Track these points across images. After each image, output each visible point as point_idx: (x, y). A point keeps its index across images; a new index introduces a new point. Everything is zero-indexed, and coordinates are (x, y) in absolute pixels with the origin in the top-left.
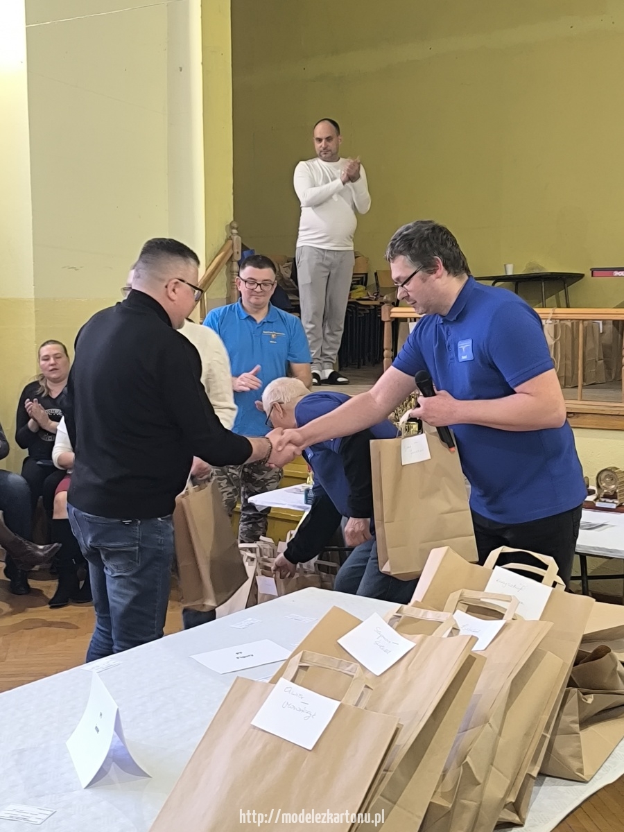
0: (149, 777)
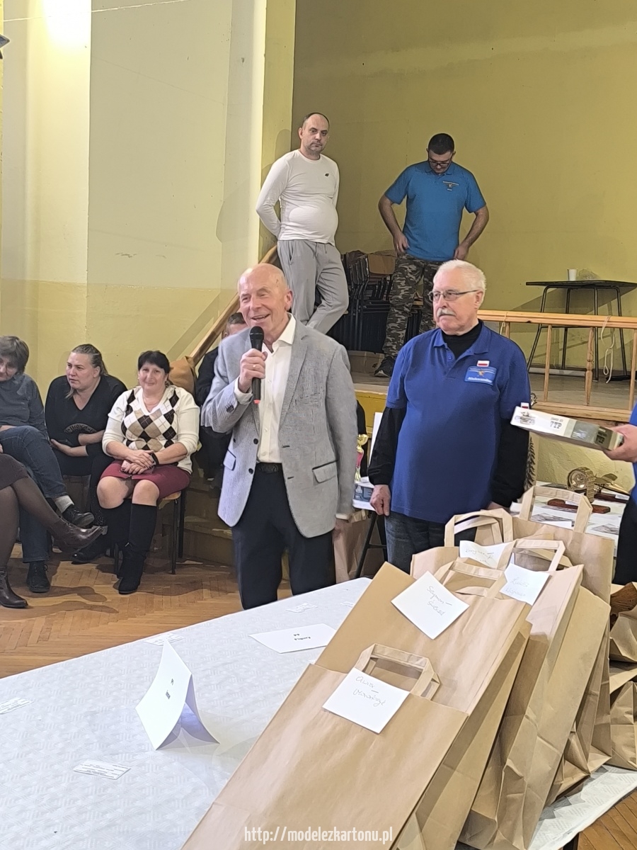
0: (217, 742)
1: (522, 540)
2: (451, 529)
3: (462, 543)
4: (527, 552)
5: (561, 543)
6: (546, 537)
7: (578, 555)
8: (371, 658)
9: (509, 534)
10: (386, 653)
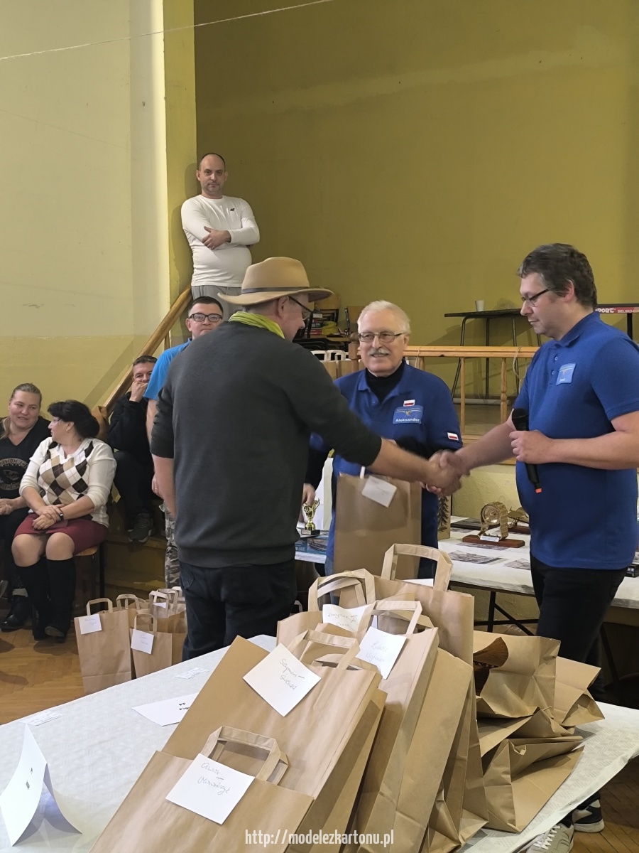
0: (80, 833)
1: (382, 601)
2: (316, 591)
3: (325, 606)
4: (388, 614)
5: (419, 603)
6: (407, 598)
7: (440, 614)
8: (219, 741)
9: (371, 594)
10: (234, 735)
